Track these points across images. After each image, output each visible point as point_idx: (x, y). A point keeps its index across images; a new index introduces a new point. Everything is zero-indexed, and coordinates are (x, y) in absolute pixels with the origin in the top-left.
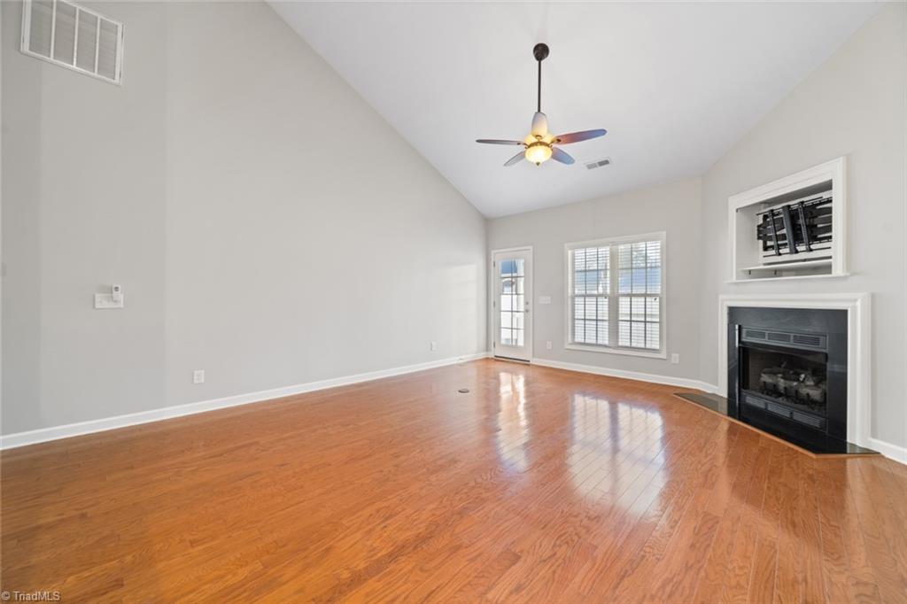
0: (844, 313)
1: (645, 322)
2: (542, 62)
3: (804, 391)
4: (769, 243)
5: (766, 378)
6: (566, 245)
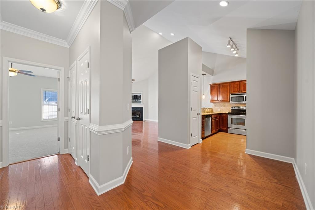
0: (142, 108)
3: (138, 117)
4: (132, 99)
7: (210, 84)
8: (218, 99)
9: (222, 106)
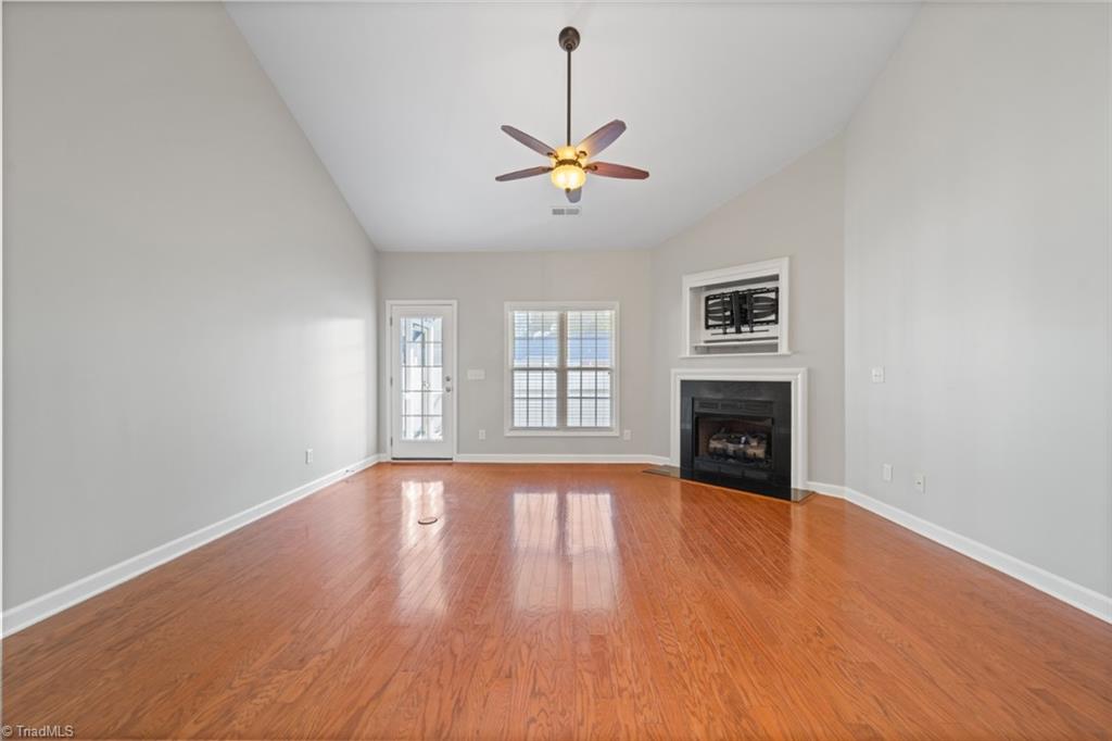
0: (789, 384)
1: (596, 398)
2: (572, 53)
3: (750, 451)
4: (711, 322)
5: (714, 444)
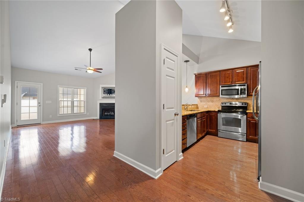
3: (112, 114)
4: (105, 93)
5: (105, 114)
6: (58, 86)
7: (194, 74)
8: (205, 93)
9: (209, 102)
